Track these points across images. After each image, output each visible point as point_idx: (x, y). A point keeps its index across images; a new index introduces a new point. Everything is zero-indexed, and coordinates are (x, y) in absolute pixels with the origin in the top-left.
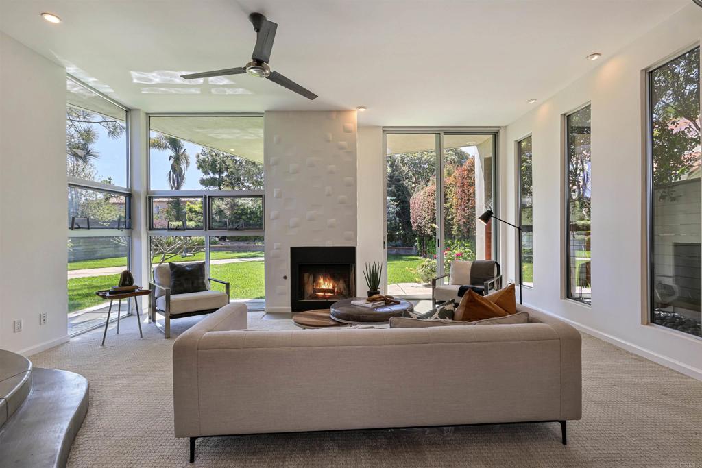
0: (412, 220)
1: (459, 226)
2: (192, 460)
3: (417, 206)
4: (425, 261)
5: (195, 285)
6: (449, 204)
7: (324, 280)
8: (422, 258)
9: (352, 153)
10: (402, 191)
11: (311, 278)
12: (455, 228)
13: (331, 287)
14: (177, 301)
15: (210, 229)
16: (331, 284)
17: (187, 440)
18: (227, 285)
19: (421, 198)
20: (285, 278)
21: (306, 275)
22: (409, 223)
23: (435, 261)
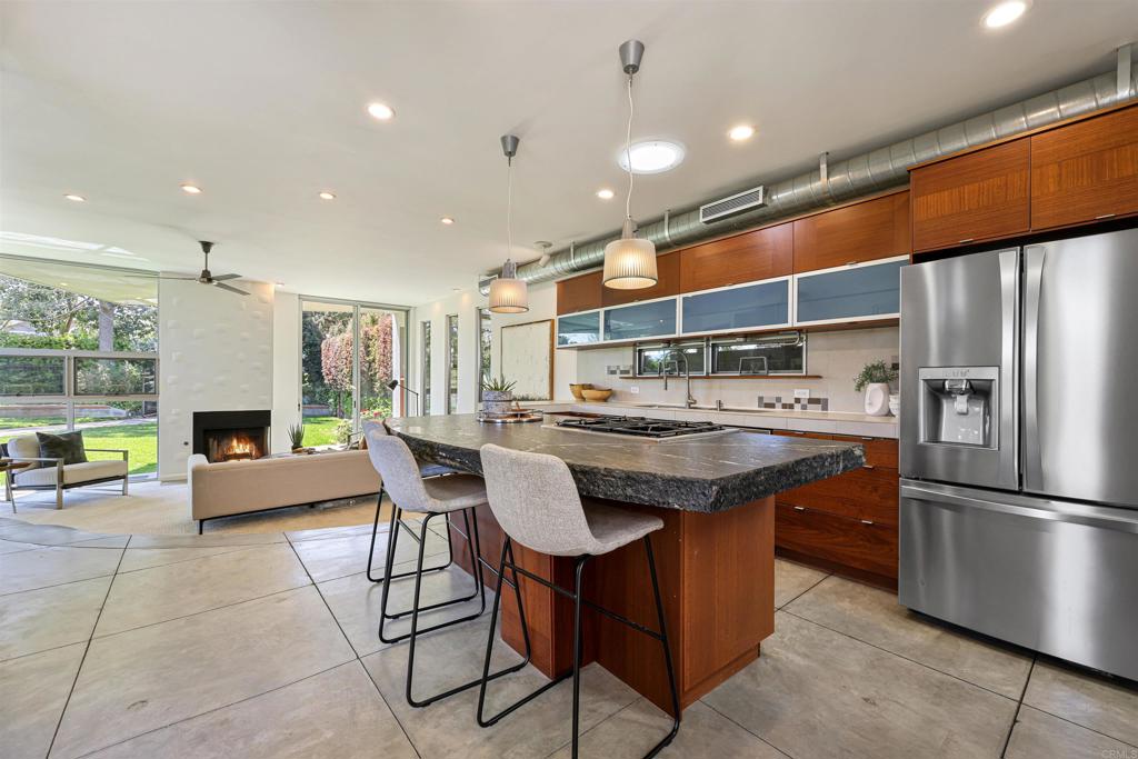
0: (324, 371)
1: (382, 384)
2: (201, 533)
3: (331, 354)
4: (342, 422)
5: (76, 456)
6: (371, 358)
7: (239, 442)
8: (337, 419)
9: (269, 323)
10: (310, 331)
11: (216, 443)
12: (378, 384)
13: (247, 451)
14: (72, 470)
15: (75, 394)
16: (248, 446)
17: (198, 522)
18: (126, 453)
19: (334, 344)
20: (186, 444)
21: (211, 440)
22: (319, 373)
23: (351, 421)
